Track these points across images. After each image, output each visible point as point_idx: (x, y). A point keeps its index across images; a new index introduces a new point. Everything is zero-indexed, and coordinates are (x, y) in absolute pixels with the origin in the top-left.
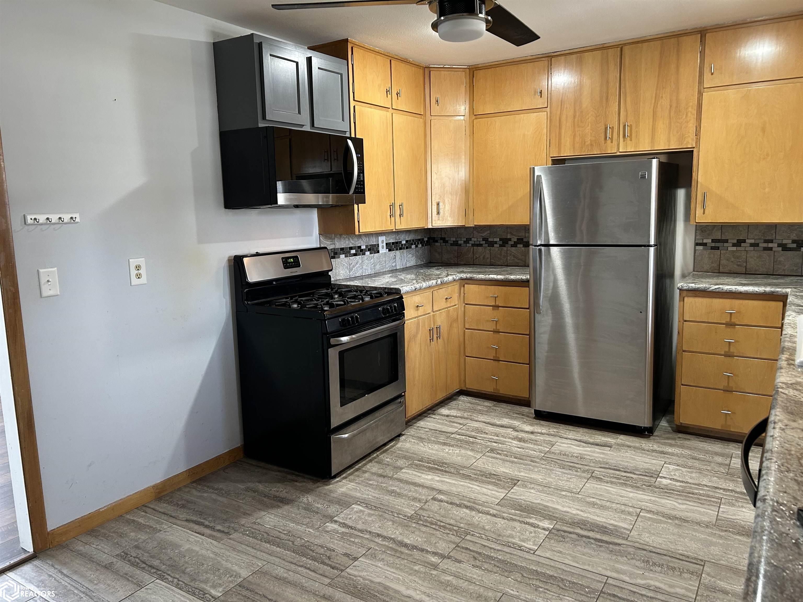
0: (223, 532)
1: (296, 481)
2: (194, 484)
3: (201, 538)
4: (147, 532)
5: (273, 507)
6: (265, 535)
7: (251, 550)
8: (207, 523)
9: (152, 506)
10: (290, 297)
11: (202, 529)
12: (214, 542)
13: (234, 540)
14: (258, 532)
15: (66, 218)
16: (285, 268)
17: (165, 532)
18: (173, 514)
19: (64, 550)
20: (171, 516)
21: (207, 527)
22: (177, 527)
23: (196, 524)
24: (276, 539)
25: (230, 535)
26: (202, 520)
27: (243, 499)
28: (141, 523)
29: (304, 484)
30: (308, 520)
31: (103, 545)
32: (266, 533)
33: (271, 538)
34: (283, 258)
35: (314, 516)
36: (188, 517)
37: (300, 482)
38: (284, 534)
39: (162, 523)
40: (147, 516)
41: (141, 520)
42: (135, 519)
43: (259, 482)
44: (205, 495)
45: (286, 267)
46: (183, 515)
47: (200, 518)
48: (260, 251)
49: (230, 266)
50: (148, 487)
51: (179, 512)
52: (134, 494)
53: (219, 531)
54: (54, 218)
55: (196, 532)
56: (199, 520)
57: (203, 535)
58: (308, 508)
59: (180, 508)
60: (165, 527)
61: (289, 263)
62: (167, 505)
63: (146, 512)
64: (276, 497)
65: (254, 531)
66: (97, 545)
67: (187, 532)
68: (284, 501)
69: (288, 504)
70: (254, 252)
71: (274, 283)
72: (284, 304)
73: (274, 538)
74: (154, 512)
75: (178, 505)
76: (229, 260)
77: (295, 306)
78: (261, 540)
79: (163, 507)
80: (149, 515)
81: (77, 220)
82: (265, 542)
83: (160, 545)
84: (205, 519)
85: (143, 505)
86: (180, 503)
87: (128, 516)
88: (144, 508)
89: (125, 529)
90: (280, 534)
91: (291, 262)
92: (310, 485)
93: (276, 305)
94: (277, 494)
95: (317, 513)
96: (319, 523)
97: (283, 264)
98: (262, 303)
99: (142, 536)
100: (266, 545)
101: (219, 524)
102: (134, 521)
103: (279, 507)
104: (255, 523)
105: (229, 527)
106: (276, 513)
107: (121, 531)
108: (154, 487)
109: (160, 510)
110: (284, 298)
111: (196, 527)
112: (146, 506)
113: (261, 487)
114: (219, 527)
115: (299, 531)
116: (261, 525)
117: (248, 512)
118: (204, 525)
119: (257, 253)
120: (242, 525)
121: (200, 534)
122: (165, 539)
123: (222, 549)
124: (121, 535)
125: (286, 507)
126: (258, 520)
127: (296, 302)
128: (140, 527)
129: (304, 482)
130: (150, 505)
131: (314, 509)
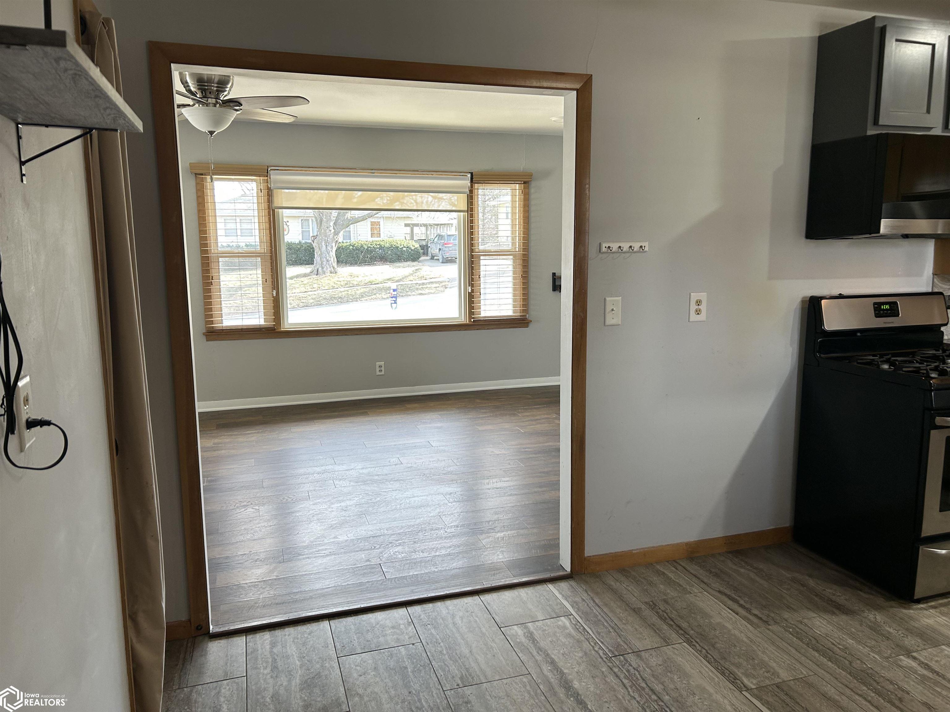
0: (761, 619)
1: (861, 590)
2: (730, 555)
3: (734, 616)
4: (677, 590)
5: (825, 611)
6: (814, 642)
7: (794, 651)
8: (742, 602)
9: (682, 564)
10: (879, 354)
11: (735, 607)
12: (749, 626)
13: (772, 632)
14: (805, 634)
15: (636, 246)
16: (876, 317)
17: (694, 595)
18: (706, 580)
19: (597, 580)
20: (703, 582)
21: (741, 606)
22: (709, 595)
23: (730, 599)
24: (828, 650)
25: (769, 625)
26: (736, 597)
27: (788, 589)
28: (671, 578)
29: (871, 597)
30: (873, 643)
31: (633, 588)
32: (815, 639)
33: (821, 647)
34: (875, 304)
35: (883, 641)
36: (721, 589)
37: (865, 593)
38: (839, 648)
39: (693, 586)
40: (677, 573)
41: (671, 575)
42: (666, 572)
43: (810, 576)
44: (742, 570)
45: (878, 315)
46: (716, 585)
47: (735, 594)
48: (845, 292)
49: (803, 309)
50: (681, 543)
51: (711, 580)
52: (666, 545)
53: (755, 615)
54: (625, 246)
55: (728, 608)
56: (734, 596)
57: (737, 614)
58: (875, 628)
59: (713, 576)
60: (696, 591)
61: (883, 310)
62: (699, 568)
63: (677, 569)
64: (831, 601)
65: (798, 630)
66: (627, 586)
67: (719, 605)
68: (840, 609)
69: (847, 614)
70: (836, 293)
71: (859, 334)
72: (870, 363)
73: (824, 648)
74: (685, 570)
75: (711, 572)
76: (803, 301)
77: (886, 367)
78: (808, 645)
79: (694, 568)
80: (679, 572)
81: (646, 249)
82: (814, 650)
83: (689, 608)
84: (740, 597)
85: (674, 561)
86: (713, 570)
87: (658, 567)
88: (675, 564)
89: (655, 579)
90: (833, 646)
91: (887, 310)
92: (880, 601)
93: (858, 363)
94: (834, 598)
95: (888, 638)
96: (889, 651)
97: (875, 310)
98: (838, 357)
99: (672, 593)
100: (813, 652)
101: (756, 608)
102: (664, 574)
103: (833, 613)
104: (801, 623)
105: (768, 616)
106: (830, 620)
107: (651, 579)
108: (687, 544)
109: (692, 571)
110: (870, 355)
111: (730, 603)
112: (677, 562)
113: (811, 583)
114: (756, 612)
115: (860, 652)
116: (809, 627)
117: (792, 606)
118: (739, 603)
119: (840, 294)
120: (784, 619)
121: (734, 612)
122: (695, 603)
123: (758, 637)
124: (651, 584)
125: (844, 617)
126: (805, 620)
127: (887, 361)
128: (669, 582)
129: (872, 594)
130: (681, 563)
131: (883, 632)
